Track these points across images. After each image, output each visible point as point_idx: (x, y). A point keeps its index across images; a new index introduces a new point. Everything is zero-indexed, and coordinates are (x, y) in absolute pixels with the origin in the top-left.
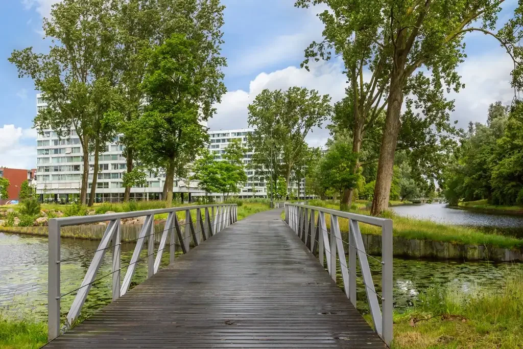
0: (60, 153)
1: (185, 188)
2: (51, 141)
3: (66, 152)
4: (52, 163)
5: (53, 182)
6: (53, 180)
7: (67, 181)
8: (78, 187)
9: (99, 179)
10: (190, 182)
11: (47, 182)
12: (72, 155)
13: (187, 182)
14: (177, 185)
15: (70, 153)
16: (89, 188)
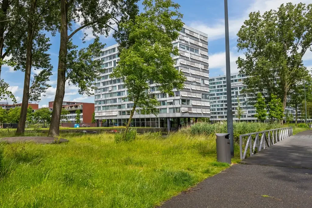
0: (106, 91)
1: (188, 113)
2: (101, 83)
3: (109, 90)
4: (102, 98)
5: (103, 111)
6: (103, 109)
7: (110, 111)
8: (116, 115)
9: (128, 108)
10: (192, 109)
11: (100, 111)
12: (112, 92)
13: (190, 108)
14: (180, 111)
15: (111, 91)
16: (123, 115)
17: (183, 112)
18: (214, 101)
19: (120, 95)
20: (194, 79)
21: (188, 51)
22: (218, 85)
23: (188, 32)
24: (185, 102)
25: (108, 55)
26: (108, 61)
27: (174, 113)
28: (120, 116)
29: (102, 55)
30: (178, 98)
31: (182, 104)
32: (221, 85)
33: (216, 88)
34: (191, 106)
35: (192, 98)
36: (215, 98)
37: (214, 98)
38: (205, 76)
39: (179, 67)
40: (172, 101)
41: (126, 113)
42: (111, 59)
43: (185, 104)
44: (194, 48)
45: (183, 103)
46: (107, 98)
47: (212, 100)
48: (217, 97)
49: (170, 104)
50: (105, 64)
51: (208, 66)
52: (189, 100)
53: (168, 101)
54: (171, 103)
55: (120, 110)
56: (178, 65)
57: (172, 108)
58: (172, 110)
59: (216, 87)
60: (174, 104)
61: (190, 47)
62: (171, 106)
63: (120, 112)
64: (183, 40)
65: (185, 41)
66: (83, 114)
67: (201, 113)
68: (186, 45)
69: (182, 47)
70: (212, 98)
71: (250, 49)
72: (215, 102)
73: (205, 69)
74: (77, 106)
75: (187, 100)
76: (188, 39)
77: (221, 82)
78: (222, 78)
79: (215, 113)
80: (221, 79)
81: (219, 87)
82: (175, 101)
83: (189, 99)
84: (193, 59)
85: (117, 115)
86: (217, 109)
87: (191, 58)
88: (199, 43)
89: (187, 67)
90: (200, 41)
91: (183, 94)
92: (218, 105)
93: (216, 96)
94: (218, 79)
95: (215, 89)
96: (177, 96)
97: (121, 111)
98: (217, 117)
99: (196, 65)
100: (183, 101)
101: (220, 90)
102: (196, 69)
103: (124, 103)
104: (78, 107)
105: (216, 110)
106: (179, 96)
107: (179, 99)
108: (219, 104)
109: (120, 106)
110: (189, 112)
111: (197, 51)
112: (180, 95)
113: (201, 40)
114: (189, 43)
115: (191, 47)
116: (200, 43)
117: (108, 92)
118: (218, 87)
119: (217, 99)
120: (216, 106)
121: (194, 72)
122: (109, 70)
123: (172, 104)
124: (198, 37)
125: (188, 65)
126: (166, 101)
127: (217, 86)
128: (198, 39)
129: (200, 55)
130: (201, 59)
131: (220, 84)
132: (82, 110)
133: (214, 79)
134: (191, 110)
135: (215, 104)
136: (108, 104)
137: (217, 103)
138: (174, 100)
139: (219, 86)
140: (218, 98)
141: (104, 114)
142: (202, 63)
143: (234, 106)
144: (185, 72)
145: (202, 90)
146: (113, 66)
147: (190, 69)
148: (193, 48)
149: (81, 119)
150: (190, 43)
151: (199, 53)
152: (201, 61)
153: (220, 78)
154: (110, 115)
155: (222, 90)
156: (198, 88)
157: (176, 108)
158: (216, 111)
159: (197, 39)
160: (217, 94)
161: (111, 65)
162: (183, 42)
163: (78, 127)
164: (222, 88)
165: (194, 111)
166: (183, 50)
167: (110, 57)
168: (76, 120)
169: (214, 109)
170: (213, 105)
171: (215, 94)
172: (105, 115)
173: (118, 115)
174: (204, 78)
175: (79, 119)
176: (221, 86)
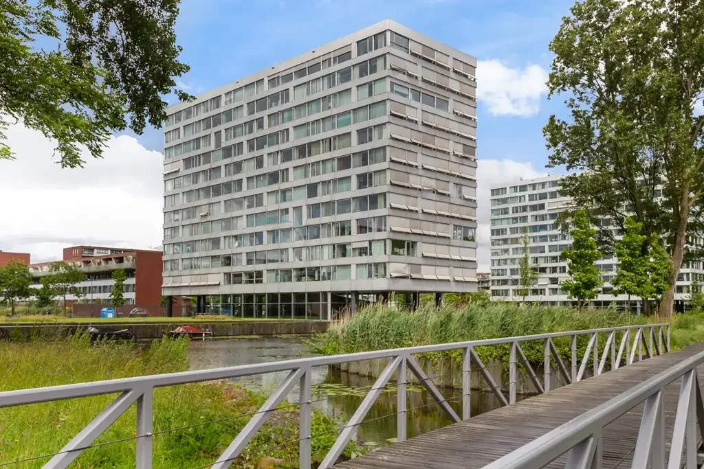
0: (193, 217)
1: (410, 281)
2: (181, 194)
3: (201, 214)
4: (183, 236)
5: (184, 273)
6: (184, 268)
7: (203, 271)
8: (217, 283)
9: (248, 264)
10: (422, 266)
11: (175, 273)
12: (209, 218)
13: (416, 267)
14: (385, 272)
15: (206, 215)
16: (234, 283)
17: (394, 275)
18: (502, 250)
19: (230, 229)
20: (433, 184)
21: (414, 103)
22: (516, 205)
23: (418, 50)
24: (403, 247)
25: (203, 115)
26: (203, 133)
27: (370, 280)
28: (229, 286)
29: (187, 118)
30: (383, 235)
31: (394, 253)
32: (523, 204)
33: (511, 215)
34: (420, 261)
35: (424, 239)
36: (505, 241)
37: (502, 240)
38: (463, 175)
39: (388, 148)
40: (366, 244)
41: (244, 278)
42: (208, 127)
43: (403, 255)
44: (436, 96)
45: (396, 250)
46: (196, 238)
47: (498, 247)
48: (512, 239)
49: (360, 255)
50: (194, 142)
51: (475, 148)
52: (414, 243)
53: (354, 246)
54: (363, 251)
55: (227, 269)
56: (385, 141)
57: (366, 264)
58: (365, 270)
59: (511, 211)
60: (371, 254)
61: (422, 91)
62: (364, 259)
63: (228, 275)
64: (403, 72)
65: (410, 75)
66: (136, 281)
67: (449, 281)
68: (410, 87)
69: (396, 92)
70: (499, 240)
71: (581, 90)
72: (506, 251)
73: (466, 155)
74: (122, 258)
75: (408, 244)
76: (418, 70)
77: (524, 196)
78: (526, 186)
79: (505, 282)
80: (523, 188)
81: (517, 212)
82: (374, 244)
83: (413, 238)
84: (431, 126)
85: (219, 285)
86: (511, 270)
87: (424, 124)
88: (450, 80)
89: (413, 148)
90: (453, 75)
91: (399, 225)
92: (513, 260)
93: (508, 235)
94: (515, 188)
95: (506, 216)
96: (379, 230)
97: (230, 274)
98: (511, 293)
99: (439, 144)
100: (397, 244)
101: (520, 218)
102: (438, 154)
103: (239, 250)
104: (125, 262)
105: (509, 272)
106: (385, 231)
107: (385, 240)
108: (515, 256)
109: (228, 260)
110: (414, 276)
111: (443, 103)
112: (388, 229)
113: (455, 72)
114: (420, 79)
115: (424, 92)
116: (455, 81)
117: (197, 220)
118: (516, 210)
119: (512, 243)
120: (509, 261)
121: (431, 164)
122: (202, 159)
123: (366, 254)
124: (450, 64)
125: (416, 144)
126: (350, 244)
127: (513, 208)
128: (449, 69)
129: (453, 117)
130: (455, 127)
131: (520, 202)
132: (134, 270)
133: (506, 189)
134: (419, 272)
135: (505, 256)
136: (196, 254)
137: (511, 255)
138: (370, 242)
139: (517, 207)
140: (516, 241)
141: (186, 281)
142: (458, 139)
143: (557, 262)
144: (405, 161)
145: (453, 215)
146: (213, 147)
147: (419, 155)
148: (433, 95)
149: (130, 295)
150: (424, 81)
151: (450, 110)
152: (454, 134)
153: (520, 186)
154: (202, 284)
155: (524, 219)
156: (444, 209)
157: (377, 265)
158: (508, 276)
159: (443, 71)
160: (513, 230)
161: (210, 145)
162: (400, 76)
163: (110, 315)
164: (524, 214)
165: (427, 272)
166: (402, 99)
167: (207, 122)
168: (113, 297)
169: (502, 270)
170: (499, 260)
171: (506, 229)
172: (187, 284)
173: (222, 283)
174: (463, 182)
175: (121, 295)
176: (524, 209)
